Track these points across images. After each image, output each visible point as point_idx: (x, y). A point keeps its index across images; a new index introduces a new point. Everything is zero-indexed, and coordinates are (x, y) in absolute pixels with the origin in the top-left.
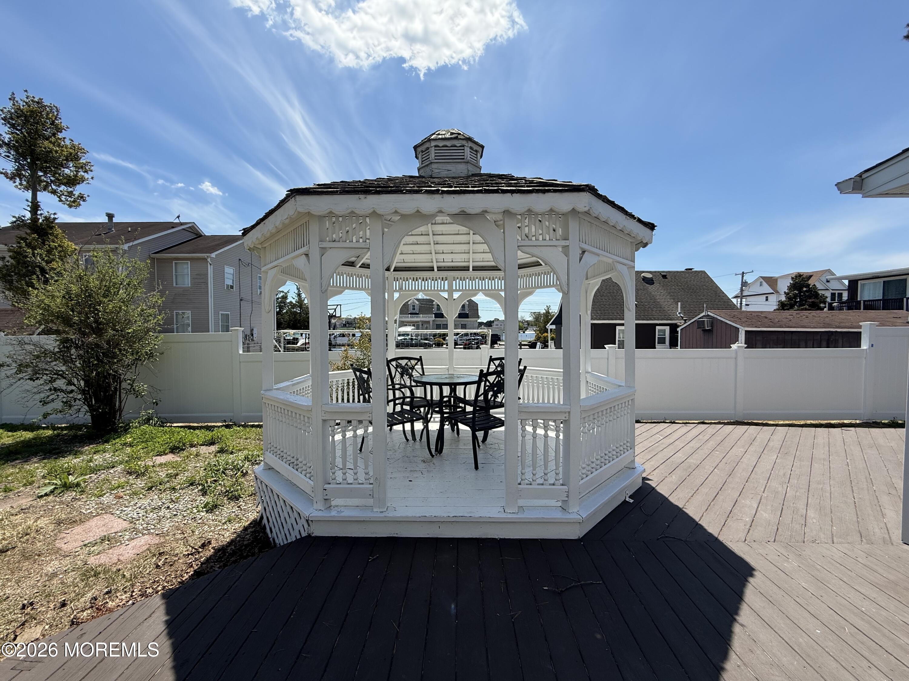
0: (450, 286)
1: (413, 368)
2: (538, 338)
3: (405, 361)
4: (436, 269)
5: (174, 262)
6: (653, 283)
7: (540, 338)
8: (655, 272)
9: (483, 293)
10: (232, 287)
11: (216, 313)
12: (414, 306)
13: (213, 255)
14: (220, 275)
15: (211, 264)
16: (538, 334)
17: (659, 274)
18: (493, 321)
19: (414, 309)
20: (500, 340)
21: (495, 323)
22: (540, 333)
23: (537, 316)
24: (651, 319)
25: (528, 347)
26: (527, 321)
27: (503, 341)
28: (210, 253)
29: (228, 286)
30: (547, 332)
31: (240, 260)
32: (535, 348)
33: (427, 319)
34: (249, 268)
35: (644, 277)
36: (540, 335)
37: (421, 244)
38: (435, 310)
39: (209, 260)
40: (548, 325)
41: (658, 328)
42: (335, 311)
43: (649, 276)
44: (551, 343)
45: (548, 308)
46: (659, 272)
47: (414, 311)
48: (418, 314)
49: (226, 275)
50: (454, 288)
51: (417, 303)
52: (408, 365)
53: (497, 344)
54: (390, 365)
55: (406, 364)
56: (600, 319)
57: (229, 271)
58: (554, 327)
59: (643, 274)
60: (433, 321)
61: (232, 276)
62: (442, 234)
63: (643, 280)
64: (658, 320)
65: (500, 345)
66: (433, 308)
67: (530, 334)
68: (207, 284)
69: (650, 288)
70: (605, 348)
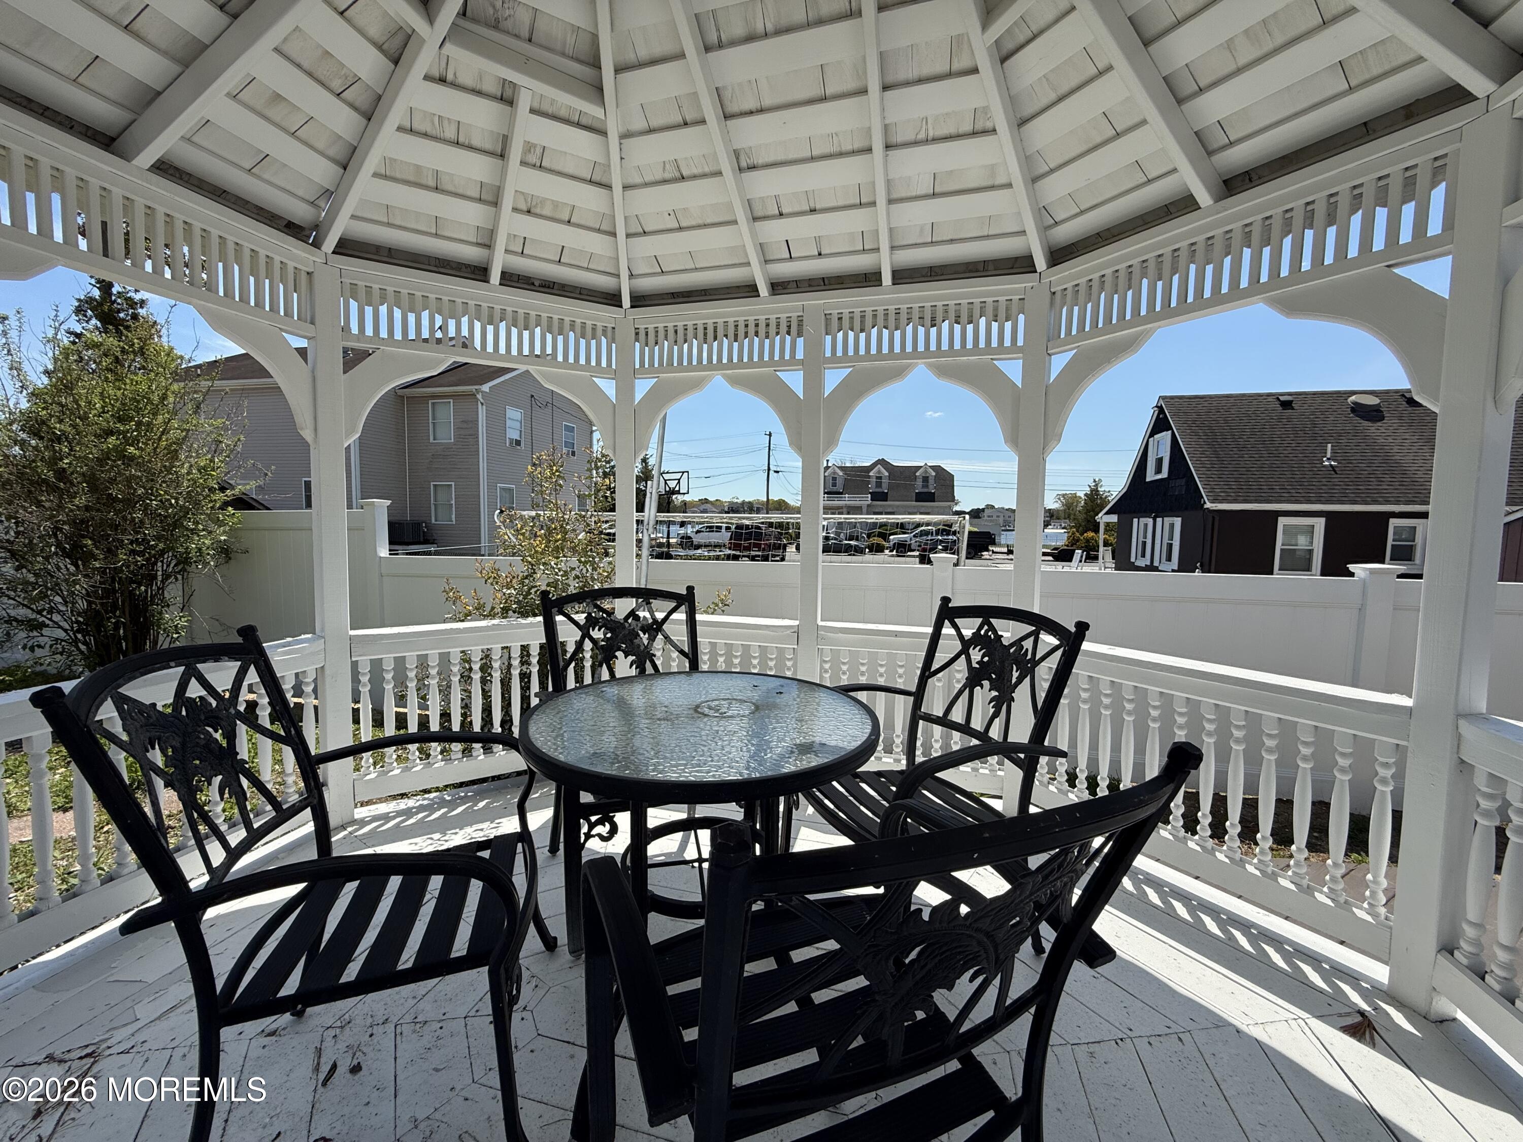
0: (814, 348)
1: (655, 628)
2: (1074, 542)
3: (628, 604)
4: (763, 290)
5: (430, 402)
6: (1382, 418)
7: (1078, 540)
8: (1387, 392)
9: (929, 366)
10: (518, 443)
11: (491, 487)
12: (834, 479)
13: (486, 388)
14: (498, 422)
15: (482, 404)
16: (1073, 534)
17: (1396, 396)
18: (983, 510)
19: (834, 485)
20: (994, 543)
21: (987, 512)
22: (1078, 531)
23: (1070, 502)
24: (1375, 502)
25: (1051, 558)
26: (1050, 510)
27: (1000, 545)
28: (481, 385)
29: (511, 440)
30: (1097, 531)
31: (532, 396)
32: (1070, 560)
33: (858, 503)
34: (548, 410)
35: (1355, 403)
36: (1078, 535)
37: (694, 177)
38: (872, 487)
39: (479, 396)
40: (1100, 515)
41: (1393, 522)
42: (679, 482)
43: (1373, 401)
44: (1105, 553)
45: (1097, 483)
46: (1397, 391)
47: (835, 489)
48: (841, 493)
49: (509, 423)
50: (828, 354)
51: (841, 473)
52: (637, 618)
53: (988, 550)
54: (559, 618)
55: (632, 614)
56: (1235, 501)
57: (514, 415)
58: (1114, 518)
59: (1353, 398)
60: (868, 506)
61: (519, 424)
62: (761, 111)
63: (1353, 410)
64: (1397, 503)
65: (993, 552)
66: (869, 483)
67: (1058, 535)
68: (477, 438)
69: (1372, 428)
70: (1352, 574)
